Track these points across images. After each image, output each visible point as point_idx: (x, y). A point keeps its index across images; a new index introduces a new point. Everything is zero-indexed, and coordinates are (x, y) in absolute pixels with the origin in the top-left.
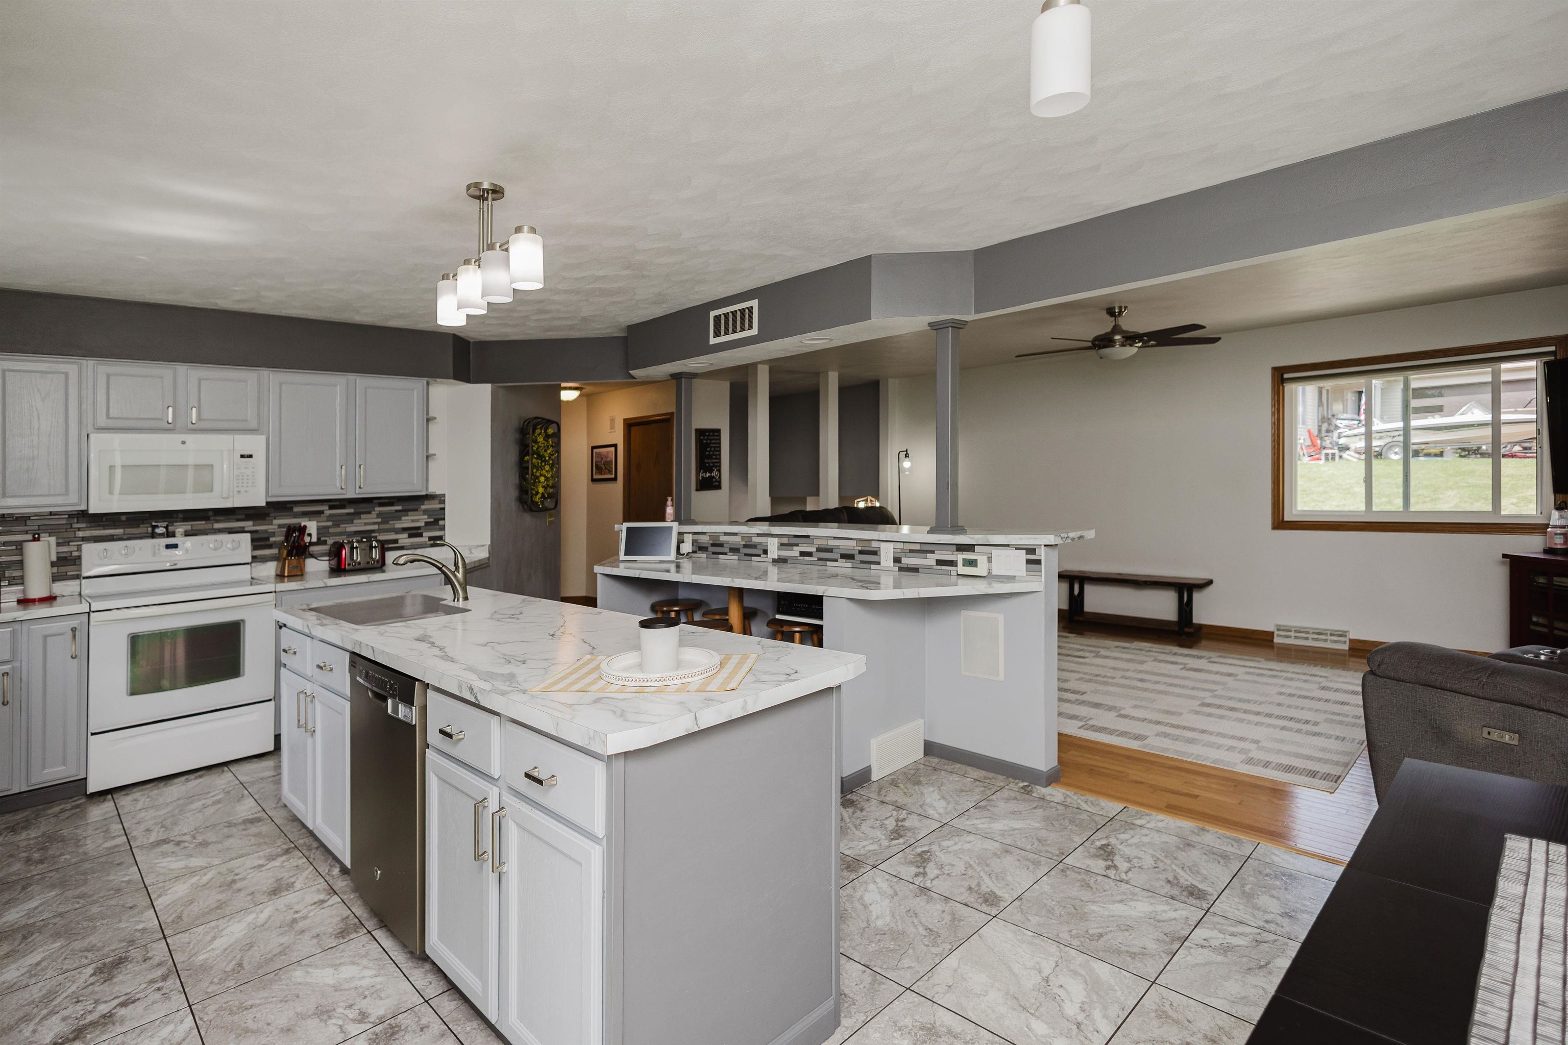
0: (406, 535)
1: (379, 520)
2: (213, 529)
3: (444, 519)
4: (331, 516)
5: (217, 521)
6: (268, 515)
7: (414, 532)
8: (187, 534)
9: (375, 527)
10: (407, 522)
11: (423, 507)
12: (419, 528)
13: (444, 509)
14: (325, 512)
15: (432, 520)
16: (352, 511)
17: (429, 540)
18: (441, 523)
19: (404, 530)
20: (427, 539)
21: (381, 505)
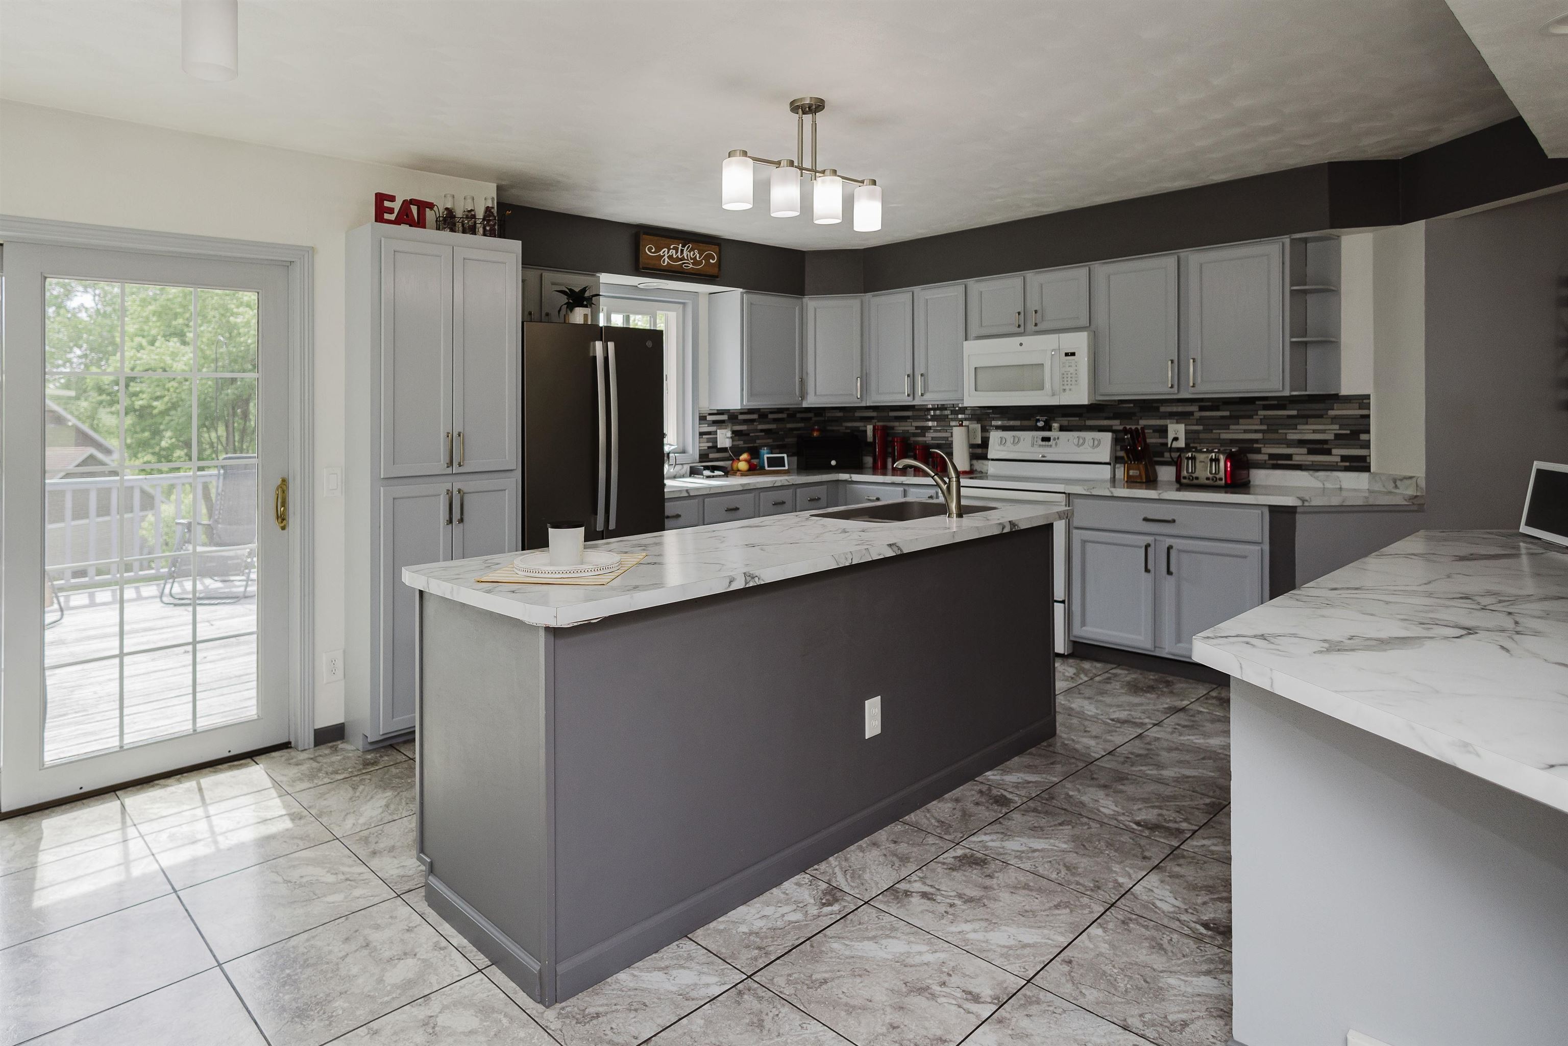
0: (1305, 451)
1: (1264, 427)
2: (1085, 425)
3: (1368, 432)
4: (1201, 418)
5: (1089, 419)
6: (1134, 414)
7: (1318, 447)
8: (1062, 429)
9: (1259, 436)
10: (1308, 431)
11: (1332, 413)
12: (1325, 442)
13: (1368, 416)
14: (1195, 414)
15: (1348, 432)
16: (1227, 413)
17: (1342, 461)
18: (1363, 437)
19: (1301, 443)
20: (1338, 459)
21: (1266, 408)
